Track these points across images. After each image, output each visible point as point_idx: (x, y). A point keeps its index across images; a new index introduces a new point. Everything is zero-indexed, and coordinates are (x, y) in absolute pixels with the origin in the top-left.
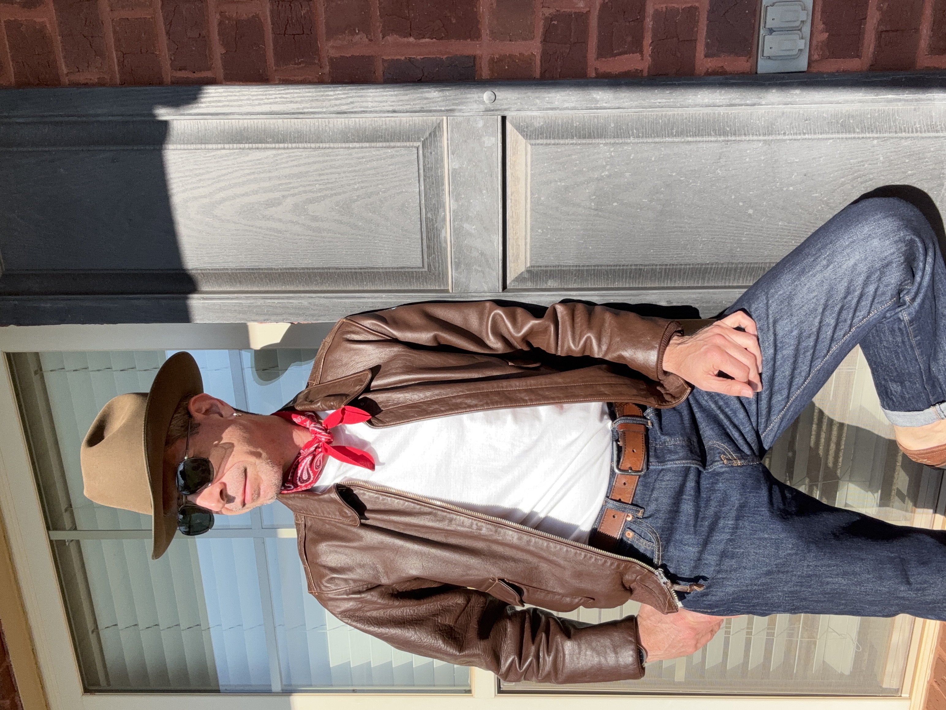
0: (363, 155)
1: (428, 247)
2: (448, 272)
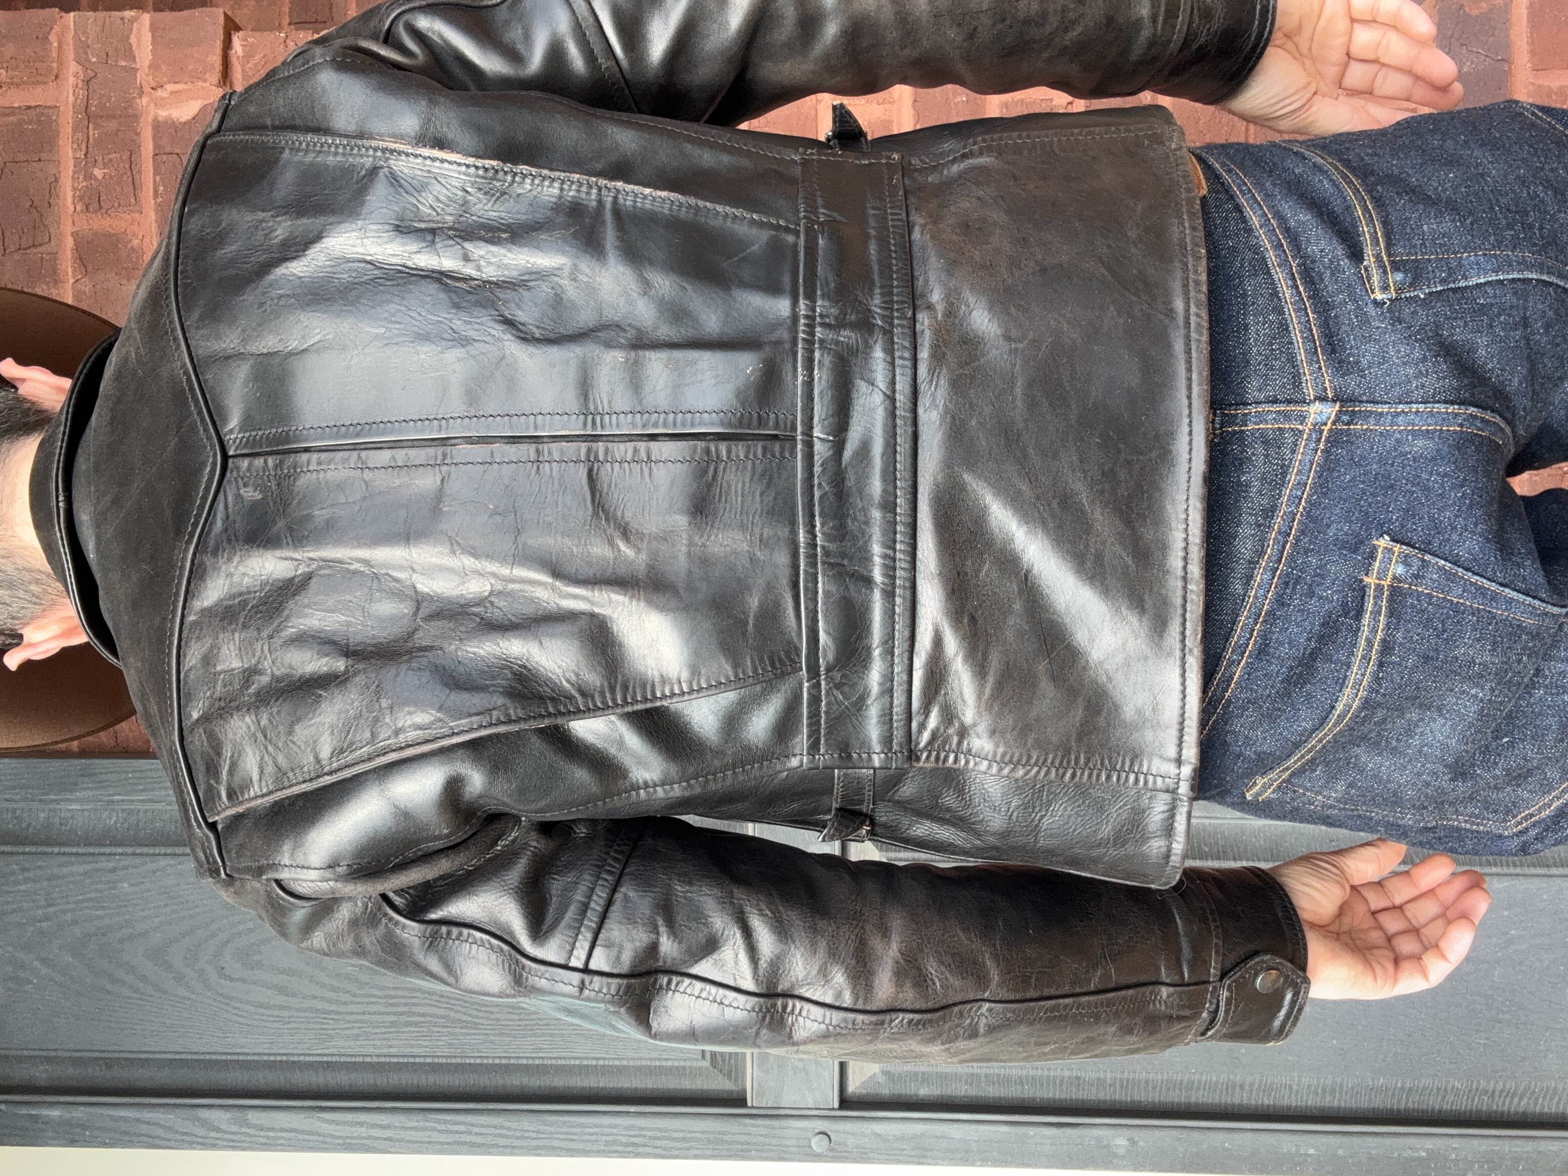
2: (745, 1067)
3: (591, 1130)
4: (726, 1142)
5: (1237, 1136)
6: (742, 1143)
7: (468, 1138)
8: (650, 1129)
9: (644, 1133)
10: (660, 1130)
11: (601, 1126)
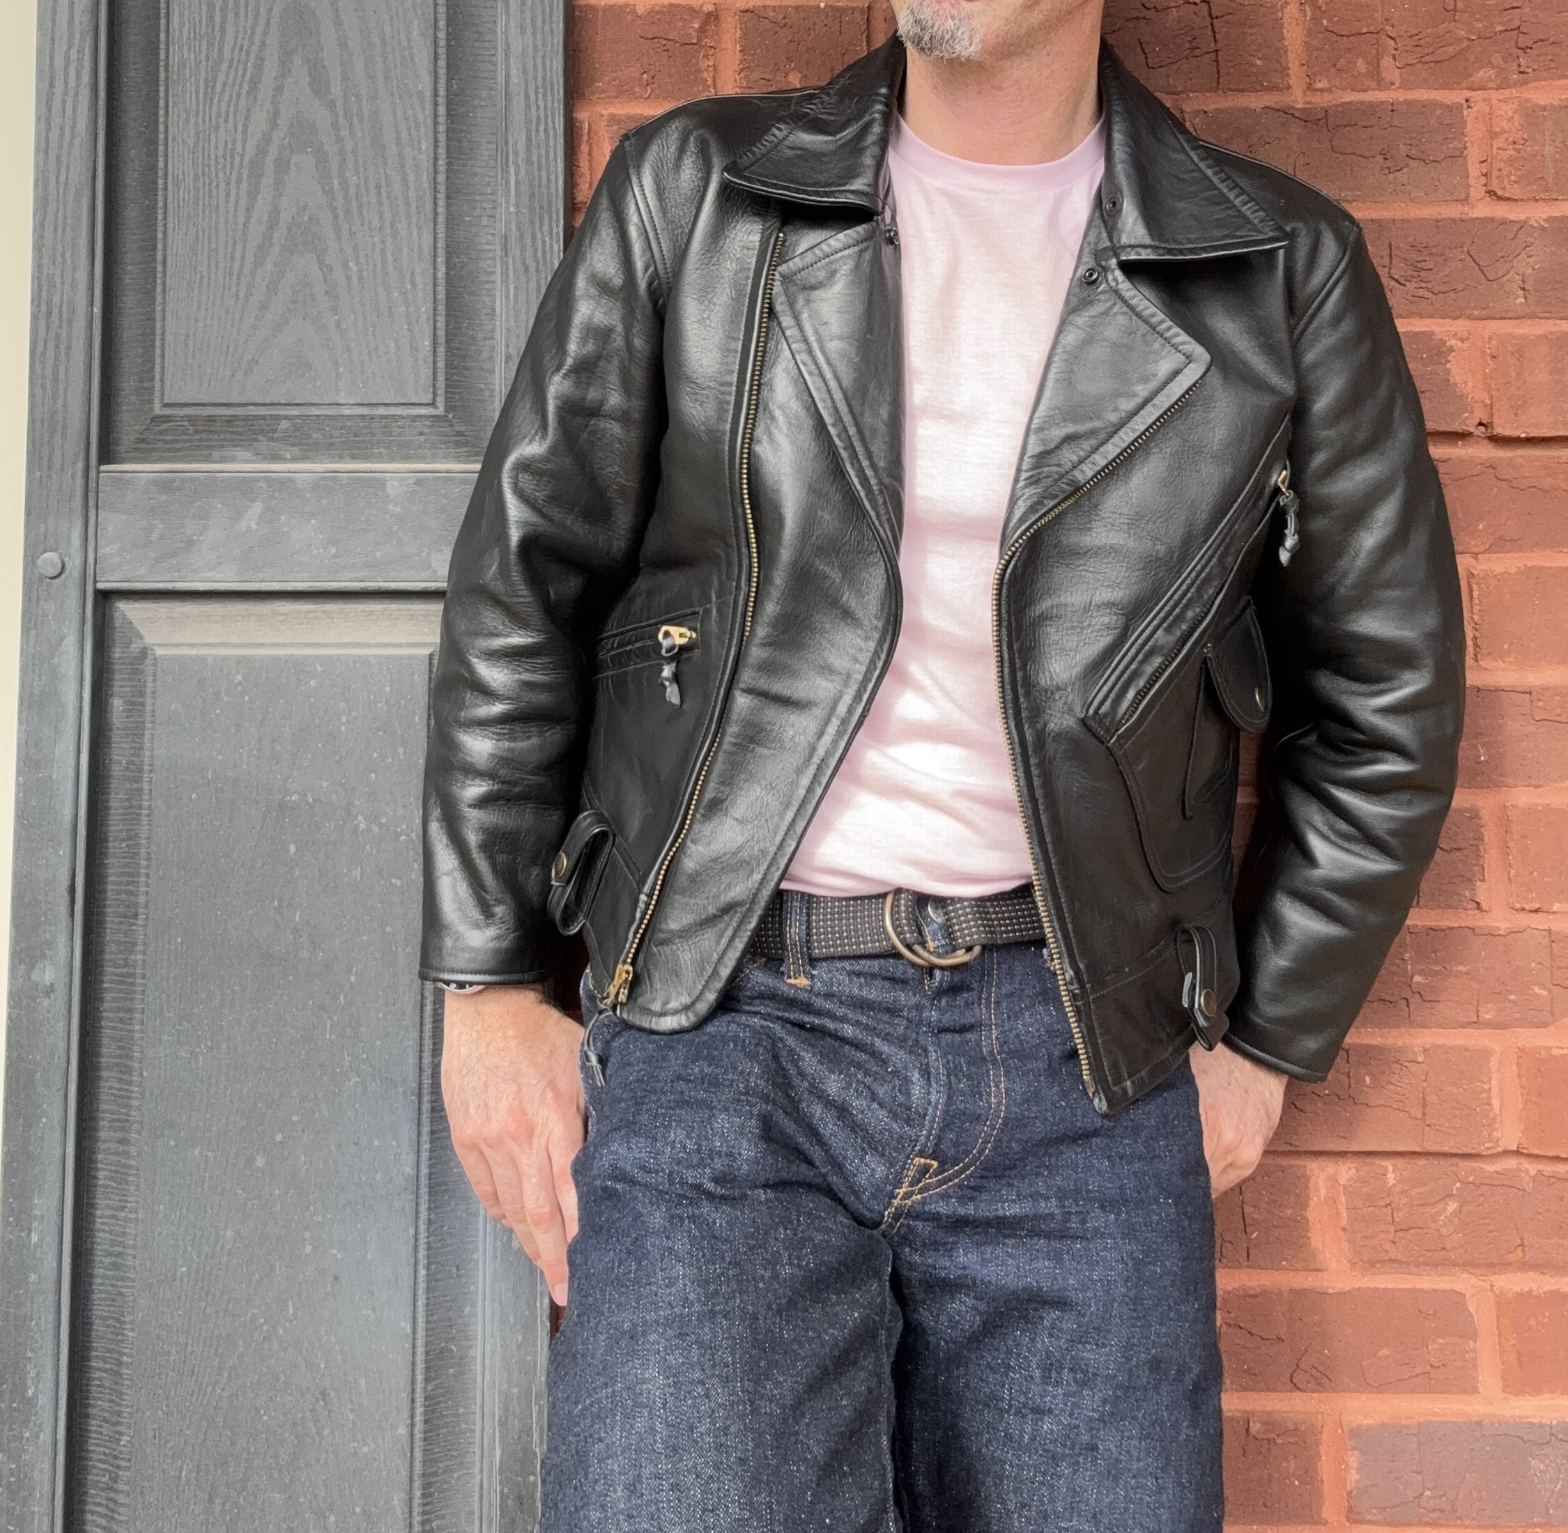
0: (420, 286)
1: (211, 419)
3: (68, 255)
4: (52, 437)
5: (56, 1136)
6: (50, 459)
7: (59, 89)
8: (69, 335)
9: (65, 325)
10: (69, 348)
11: (74, 268)
